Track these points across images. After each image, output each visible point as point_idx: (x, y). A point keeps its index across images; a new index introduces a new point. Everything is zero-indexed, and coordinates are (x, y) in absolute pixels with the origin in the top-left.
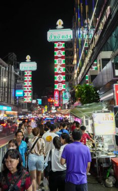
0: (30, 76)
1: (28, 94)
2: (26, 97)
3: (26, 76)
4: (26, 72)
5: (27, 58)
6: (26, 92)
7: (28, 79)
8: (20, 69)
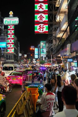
0: (12, 29)
1: (11, 46)
2: (9, 48)
3: (9, 30)
4: (9, 27)
5: (10, 13)
6: (9, 44)
7: (11, 32)
8: (4, 23)
